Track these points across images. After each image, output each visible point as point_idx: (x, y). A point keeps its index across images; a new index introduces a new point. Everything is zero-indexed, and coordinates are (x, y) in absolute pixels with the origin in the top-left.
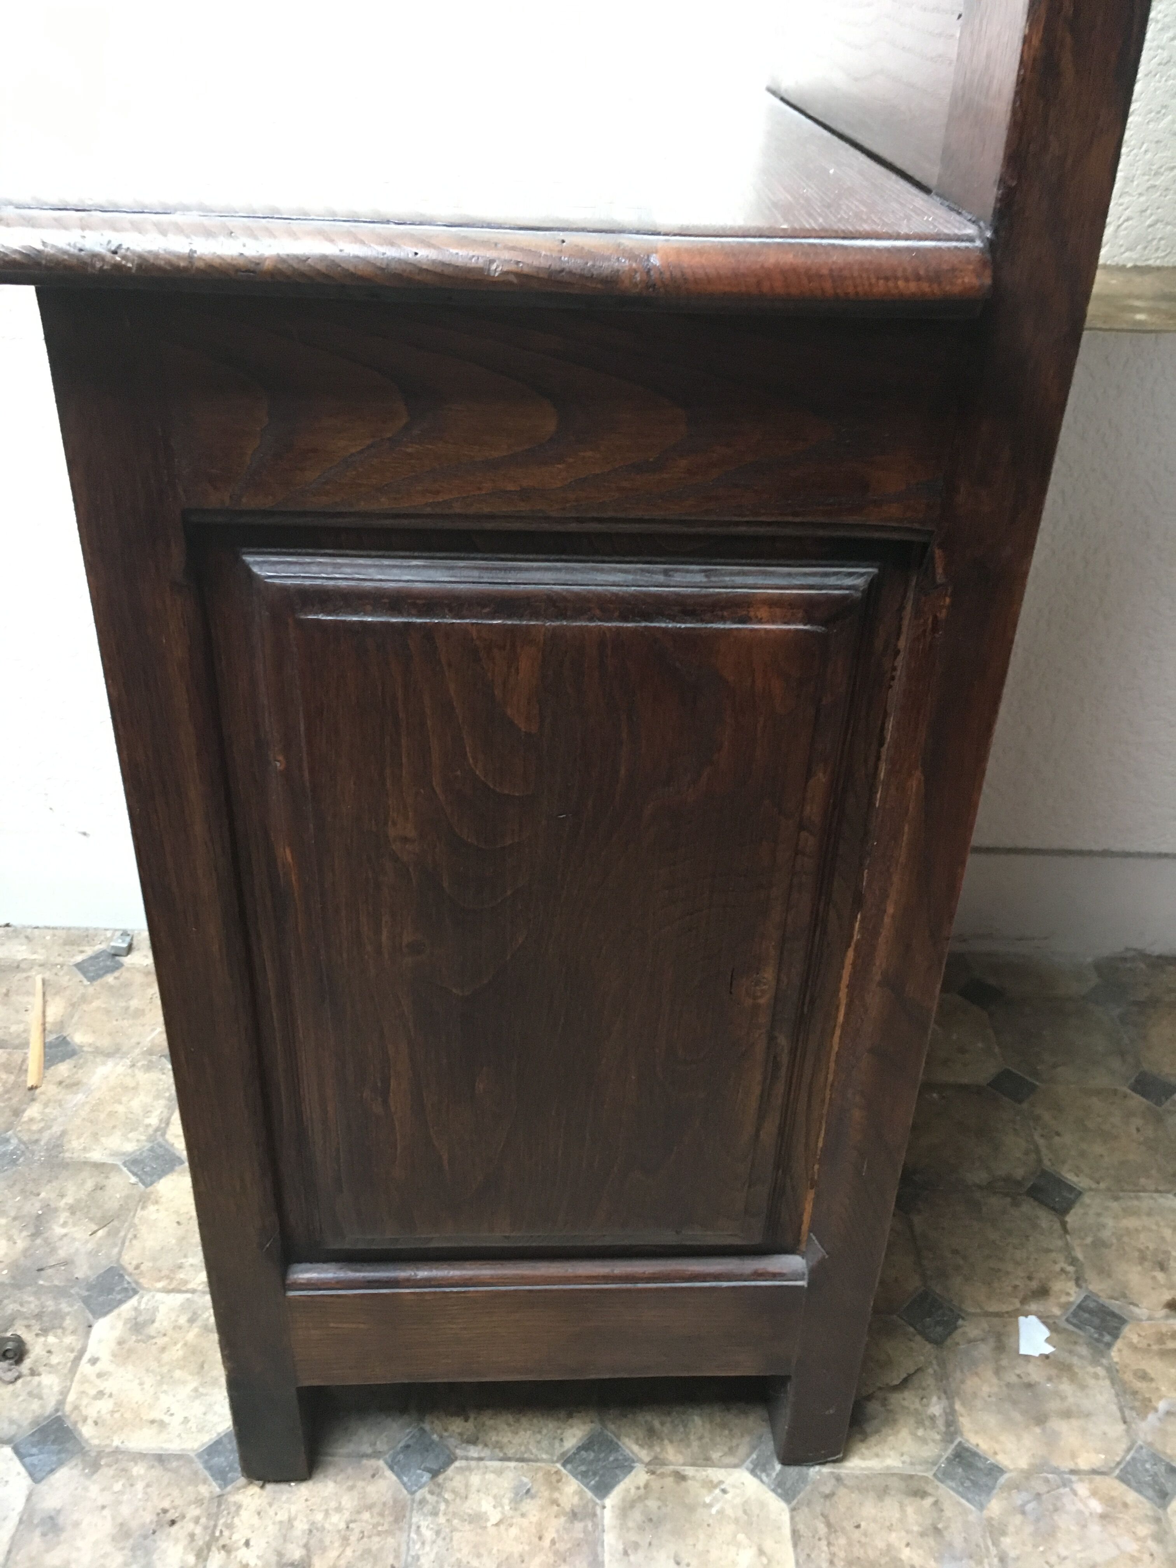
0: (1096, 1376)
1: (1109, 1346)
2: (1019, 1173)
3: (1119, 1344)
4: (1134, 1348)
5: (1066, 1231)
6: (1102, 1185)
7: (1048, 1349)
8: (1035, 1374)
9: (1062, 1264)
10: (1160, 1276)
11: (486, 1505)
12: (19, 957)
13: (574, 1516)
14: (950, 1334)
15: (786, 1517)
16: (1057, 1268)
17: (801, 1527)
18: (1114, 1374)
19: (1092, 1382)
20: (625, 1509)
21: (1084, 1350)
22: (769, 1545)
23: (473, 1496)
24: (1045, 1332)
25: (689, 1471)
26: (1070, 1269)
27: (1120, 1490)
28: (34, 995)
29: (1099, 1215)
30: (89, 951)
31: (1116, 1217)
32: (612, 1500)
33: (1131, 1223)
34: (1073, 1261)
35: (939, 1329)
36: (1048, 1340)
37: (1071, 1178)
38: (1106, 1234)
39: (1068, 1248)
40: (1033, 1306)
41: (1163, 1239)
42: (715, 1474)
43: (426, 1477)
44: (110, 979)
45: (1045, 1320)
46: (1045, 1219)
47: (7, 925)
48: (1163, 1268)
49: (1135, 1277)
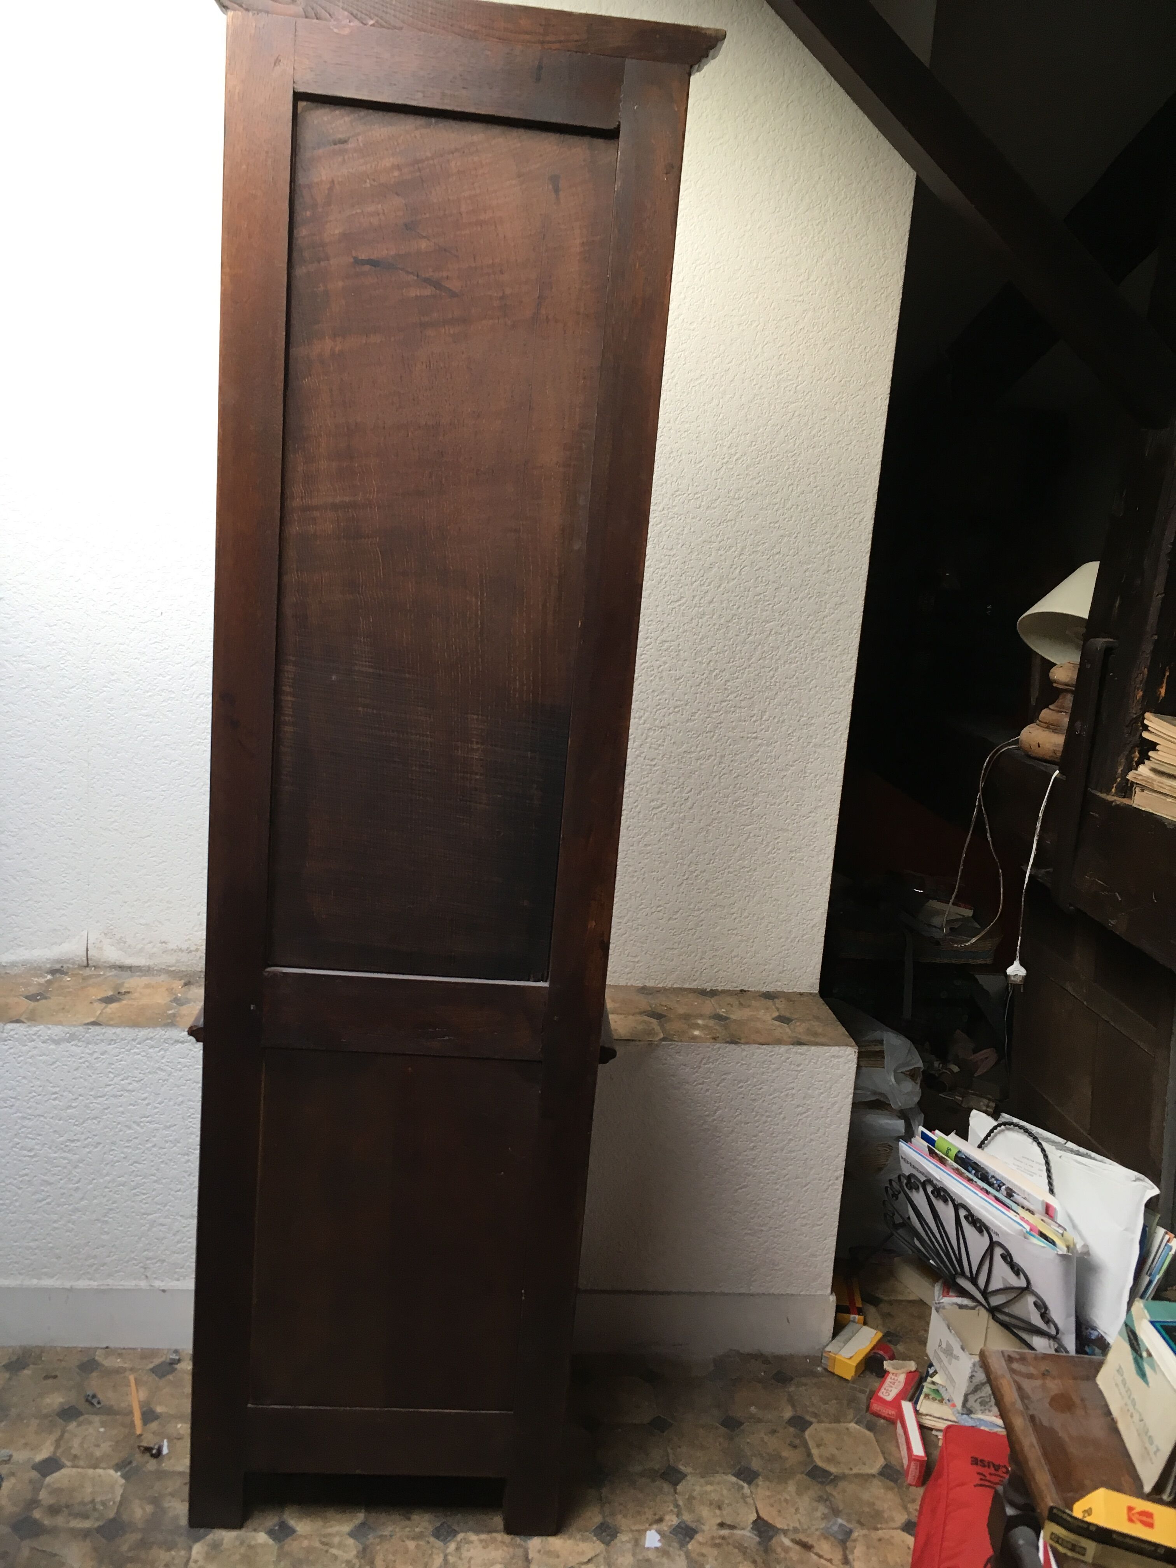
0: (680, 1555)
1: (688, 1542)
2: (657, 1467)
3: (693, 1541)
4: (700, 1543)
5: (676, 1493)
6: (698, 1471)
7: (659, 1545)
8: (651, 1555)
9: (671, 1507)
10: (718, 1512)
14: (613, 1540)
16: (669, 1509)
18: (688, 1554)
19: (677, 1558)
21: (676, 1544)
24: (658, 1537)
26: (675, 1510)
28: (130, 1386)
29: (693, 1485)
30: (157, 1361)
31: (701, 1486)
33: (709, 1488)
34: (677, 1506)
35: (608, 1538)
36: (659, 1541)
37: (682, 1468)
38: (695, 1494)
39: (675, 1501)
40: (655, 1526)
41: (722, 1495)
44: (171, 1377)
45: (659, 1532)
46: (666, 1487)
47: (107, 1348)
48: (720, 1508)
49: (705, 1512)
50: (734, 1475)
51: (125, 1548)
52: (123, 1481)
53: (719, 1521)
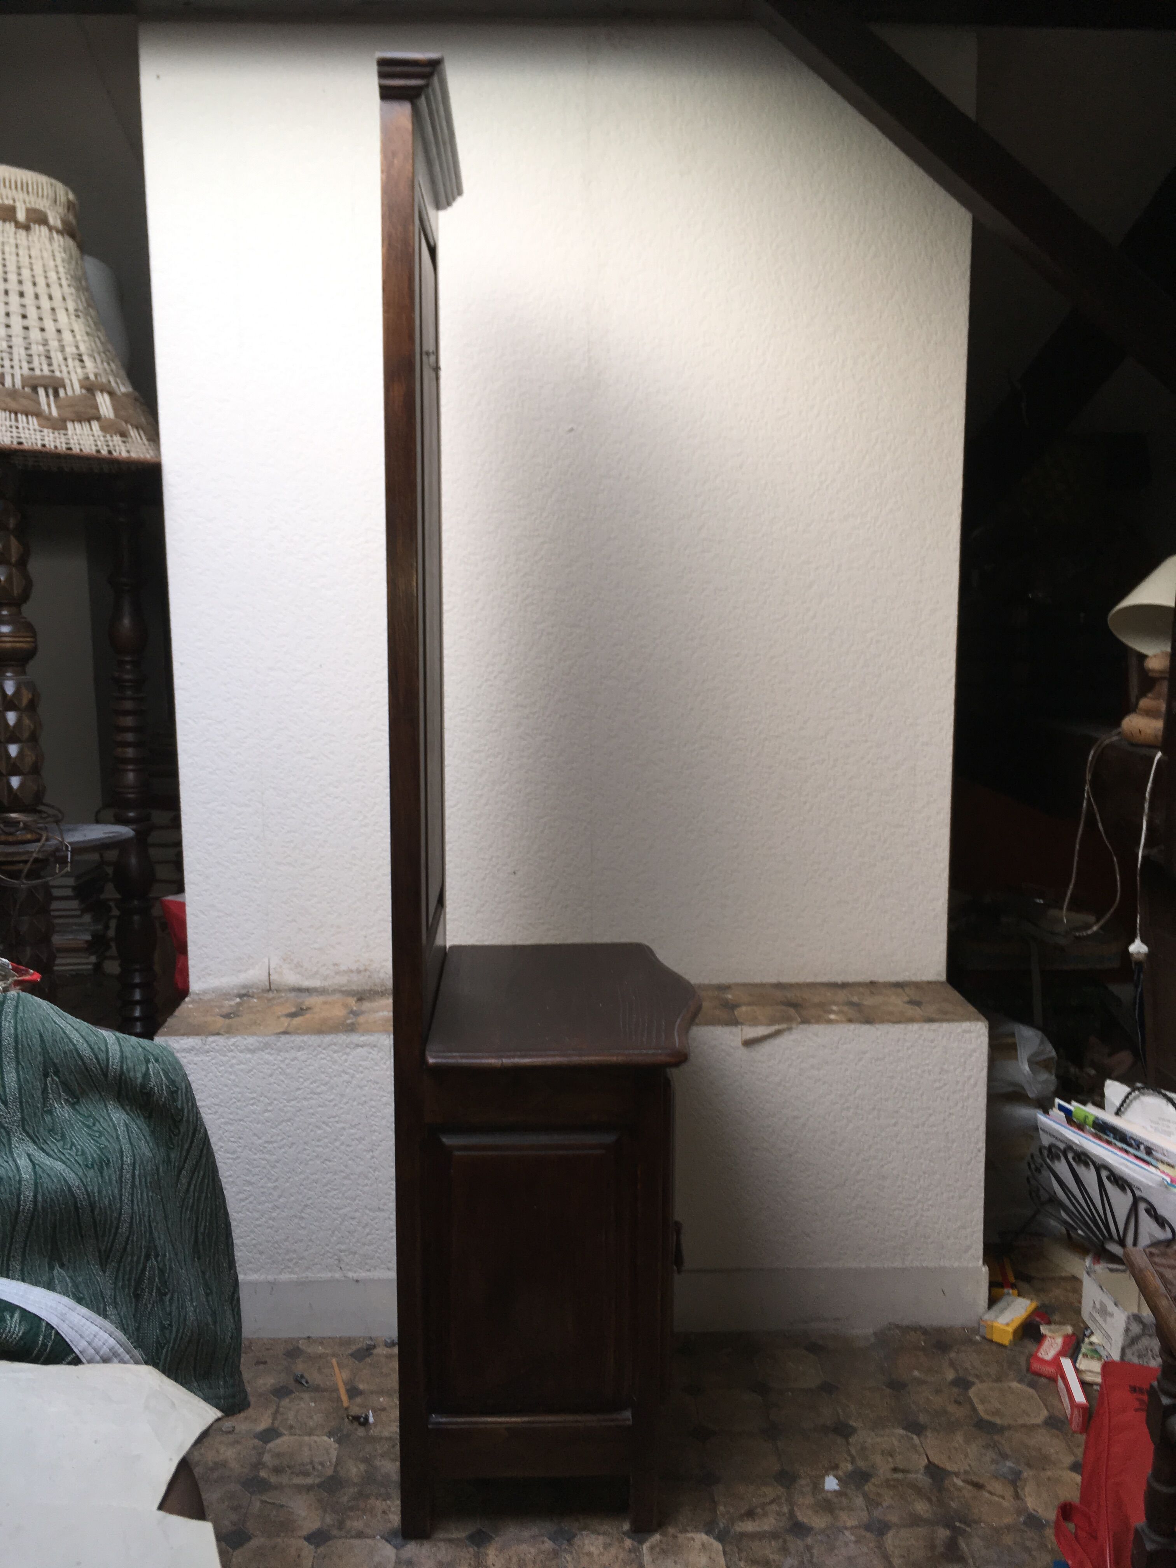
0: (857, 1496)
1: (864, 1485)
2: (829, 1423)
3: (869, 1484)
4: (874, 1485)
5: (848, 1444)
6: (867, 1426)
7: (837, 1488)
8: (831, 1497)
9: (845, 1456)
10: (890, 1459)
11: (592, 1549)
12: (321, 1351)
13: (630, 1551)
14: (793, 1484)
15: (721, 1547)
16: (844, 1458)
17: (727, 1549)
18: (865, 1496)
19: (856, 1499)
20: (652, 1548)
21: (853, 1488)
22: (713, 1555)
23: (586, 1546)
24: (835, 1481)
25: (679, 1535)
26: (849, 1458)
27: (863, 1532)
28: (334, 1368)
29: (864, 1437)
30: (354, 1348)
31: (872, 1438)
32: (646, 1547)
33: (879, 1440)
34: (850, 1455)
35: (788, 1482)
36: (838, 1485)
37: (852, 1423)
38: (867, 1445)
39: (849, 1451)
40: (832, 1473)
41: (893, 1445)
42: (689, 1535)
43: (565, 1542)
44: (368, 1360)
45: (836, 1477)
46: (840, 1440)
48: (891, 1456)
49: (878, 1459)
50: (903, 1429)
51: (345, 1499)
52: (337, 1445)
53: (892, 1466)
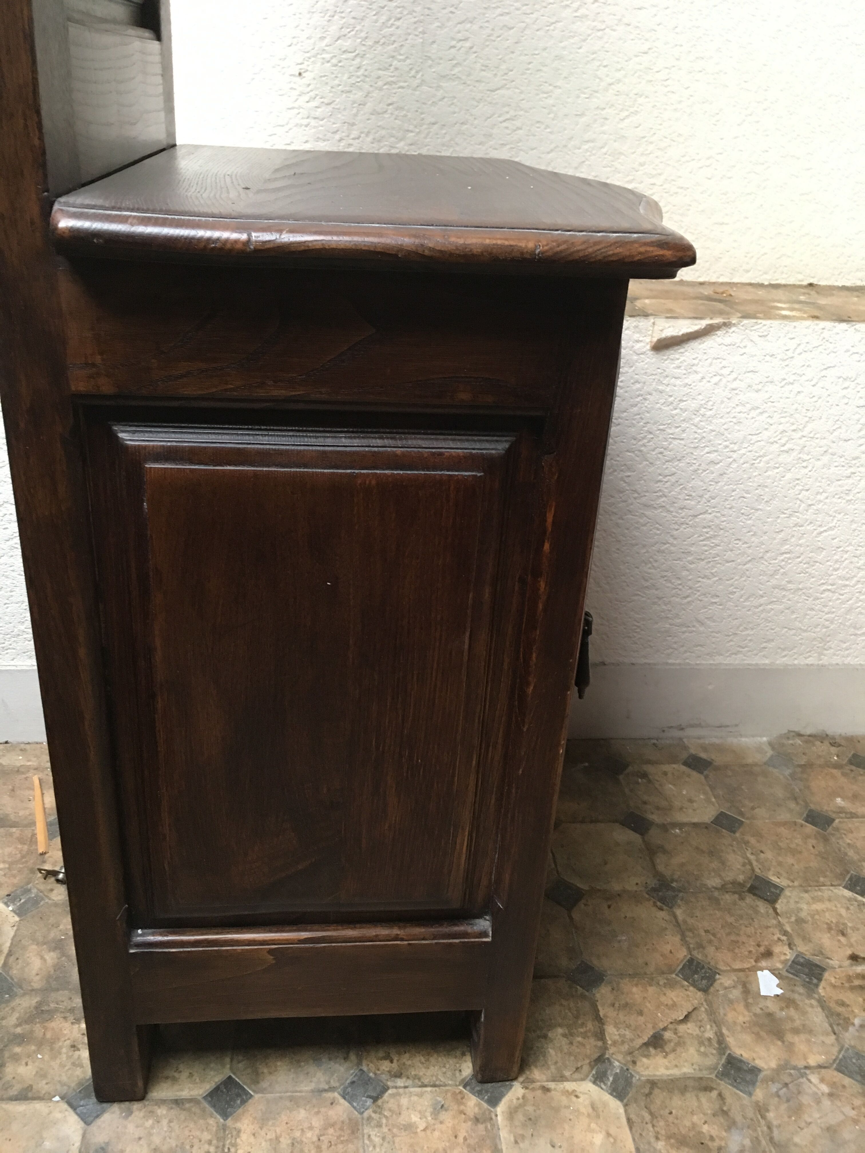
0: (812, 1006)
1: (817, 986)
2: (741, 878)
3: (823, 984)
5: (777, 914)
6: (796, 883)
7: (779, 991)
8: (773, 1007)
9: (778, 935)
10: (842, 939)
11: (415, 1118)
12: (18, 764)
13: (477, 1120)
14: (712, 985)
15: (622, 1110)
16: (775, 938)
17: (633, 1117)
18: (822, 1003)
19: (809, 1010)
20: (511, 1114)
21: (801, 990)
22: (613, 1131)
23: (404, 1113)
24: (775, 980)
25: (552, 1085)
26: (784, 938)
27: (838, 1077)
28: (33, 789)
29: (797, 902)
31: (808, 903)
32: (501, 1109)
33: (818, 906)
34: (785, 933)
35: (704, 982)
36: (778, 986)
37: (774, 879)
38: (803, 915)
39: (780, 925)
40: (763, 963)
41: (841, 915)
42: (569, 1086)
43: (369, 1102)
45: (773, 971)
46: (762, 907)
47: (6, 742)
48: (843, 934)
49: (826, 940)
50: (845, 887)
52: (17, 919)
53: (849, 952)
